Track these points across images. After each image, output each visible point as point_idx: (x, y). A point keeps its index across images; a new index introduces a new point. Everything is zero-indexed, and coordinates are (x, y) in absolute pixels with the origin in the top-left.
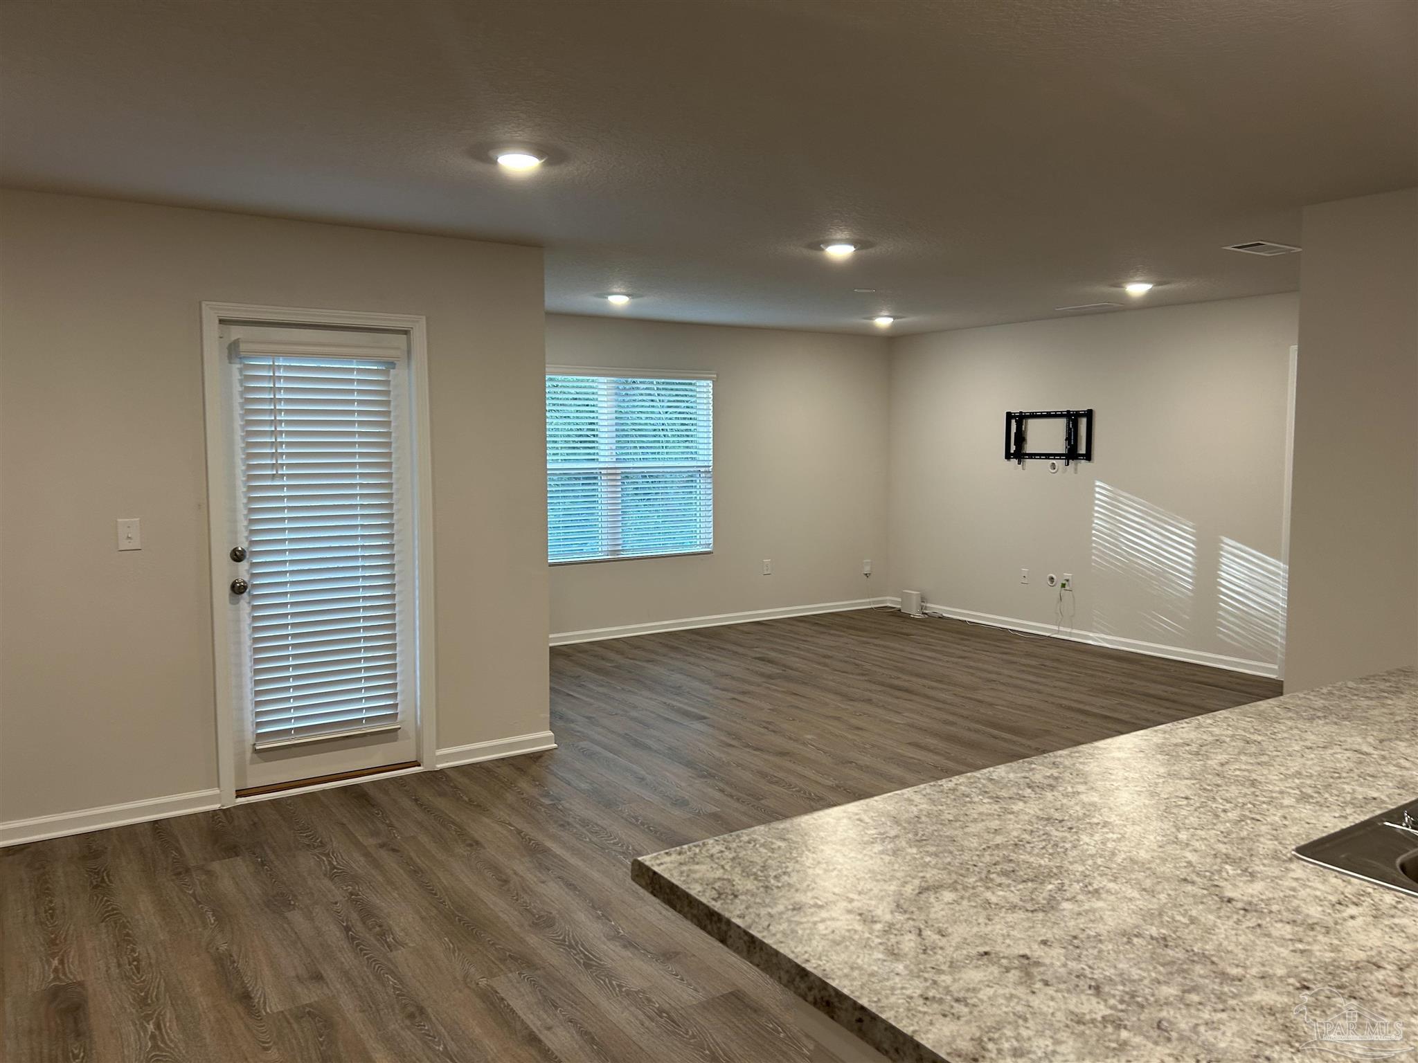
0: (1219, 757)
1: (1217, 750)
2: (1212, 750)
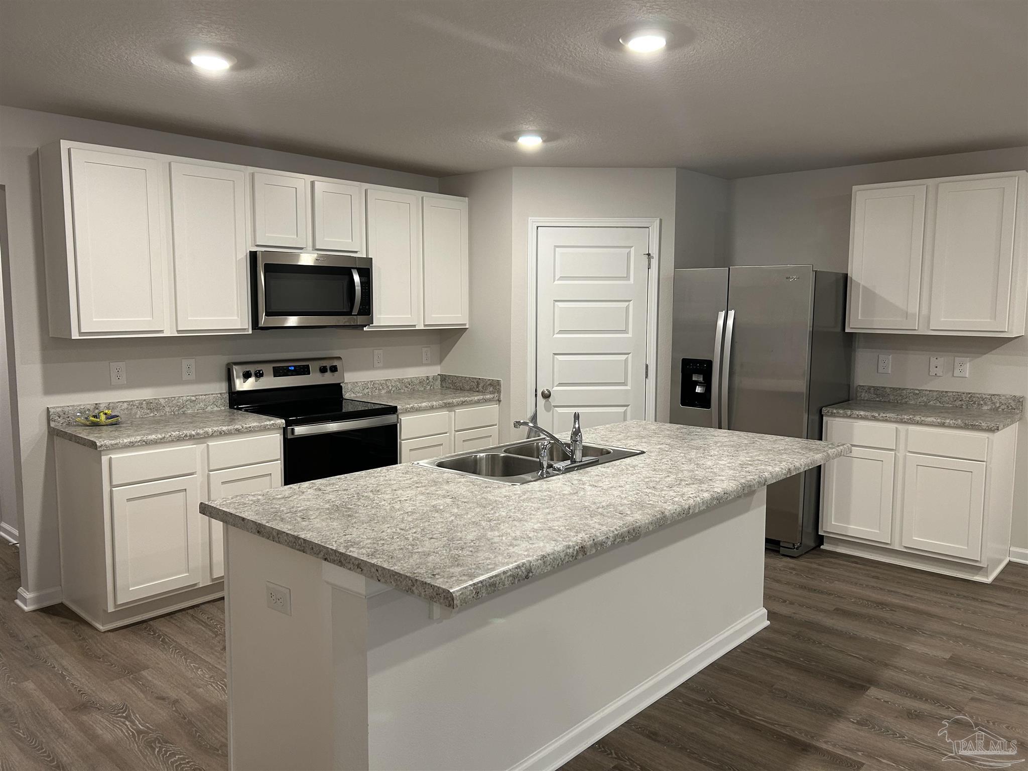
0: (670, 479)
1: (671, 482)
2: (673, 482)
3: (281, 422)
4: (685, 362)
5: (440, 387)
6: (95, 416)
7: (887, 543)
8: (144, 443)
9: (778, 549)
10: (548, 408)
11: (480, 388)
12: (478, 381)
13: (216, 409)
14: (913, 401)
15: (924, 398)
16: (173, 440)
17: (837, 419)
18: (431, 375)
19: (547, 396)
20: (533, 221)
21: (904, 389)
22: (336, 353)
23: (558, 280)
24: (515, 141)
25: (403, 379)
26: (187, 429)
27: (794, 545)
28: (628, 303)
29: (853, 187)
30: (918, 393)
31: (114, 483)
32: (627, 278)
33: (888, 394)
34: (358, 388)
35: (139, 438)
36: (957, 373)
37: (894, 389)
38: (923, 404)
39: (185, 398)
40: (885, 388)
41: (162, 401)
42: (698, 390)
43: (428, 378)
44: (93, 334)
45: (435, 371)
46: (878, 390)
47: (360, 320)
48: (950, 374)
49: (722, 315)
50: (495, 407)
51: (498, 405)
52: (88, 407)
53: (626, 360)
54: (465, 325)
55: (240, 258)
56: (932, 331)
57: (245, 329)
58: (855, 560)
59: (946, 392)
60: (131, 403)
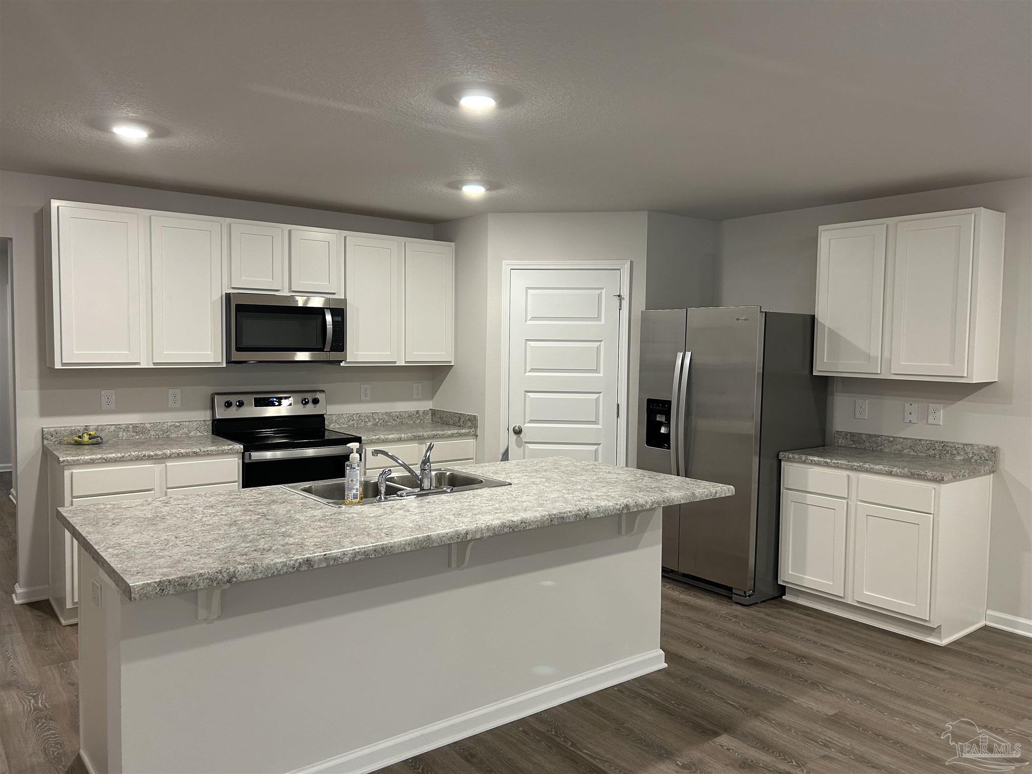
3: (239, 447)
4: (650, 401)
5: (430, 421)
6: (80, 437)
7: (841, 597)
8: (104, 461)
9: (731, 596)
10: (520, 444)
11: (461, 423)
12: (460, 416)
13: (199, 434)
14: (888, 449)
15: (898, 446)
16: (132, 459)
17: (794, 464)
18: (421, 409)
19: (518, 432)
20: (506, 265)
21: (879, 436)
22: (321, 387)
23: (529, 320)
24: (460, 189)
25: (391, 413)
26: (147, 450)
27: (745, 593)
28: (600, 343)
29: (819, 226)
30: (893, 441)
31: (74, 495)
32: (598, 318)
33: (864, 441)
34: (343, 420)
35: (99, 456)
36: (931, 420)
37: (870, 435)
38: (897, 452)
39: (169, 424)
40: (861, 434)
41: (148, 426)
42: (663, 430)
43: (418, 412)
44: (79, 365)
45: (427, 405)
46: (855, 436)
47: (334, 356)
48: (925, 421)
49: (680, 355)
50: (471, 441)
51: (475, 440)
52: (79, 428)
53: (597, 400)
54: (450, 362)
55: (215, 299)
56: (894, 376)
57: (219, 363)
58: (808, 612)
59: (920, 440)
60: (119, 426)
